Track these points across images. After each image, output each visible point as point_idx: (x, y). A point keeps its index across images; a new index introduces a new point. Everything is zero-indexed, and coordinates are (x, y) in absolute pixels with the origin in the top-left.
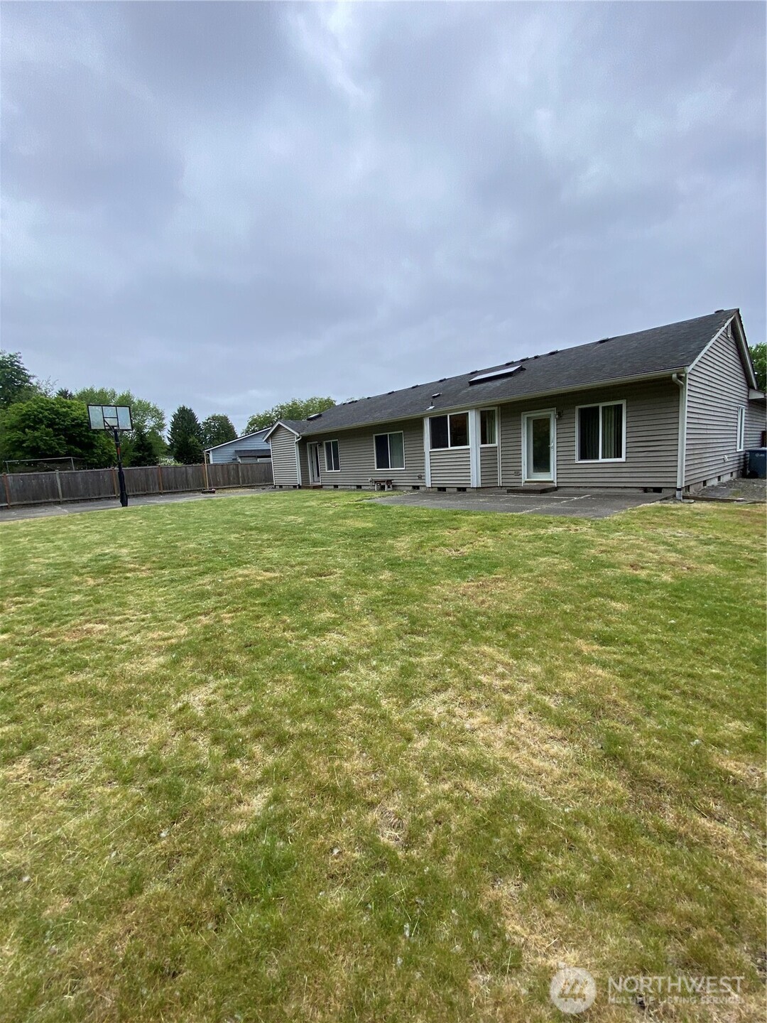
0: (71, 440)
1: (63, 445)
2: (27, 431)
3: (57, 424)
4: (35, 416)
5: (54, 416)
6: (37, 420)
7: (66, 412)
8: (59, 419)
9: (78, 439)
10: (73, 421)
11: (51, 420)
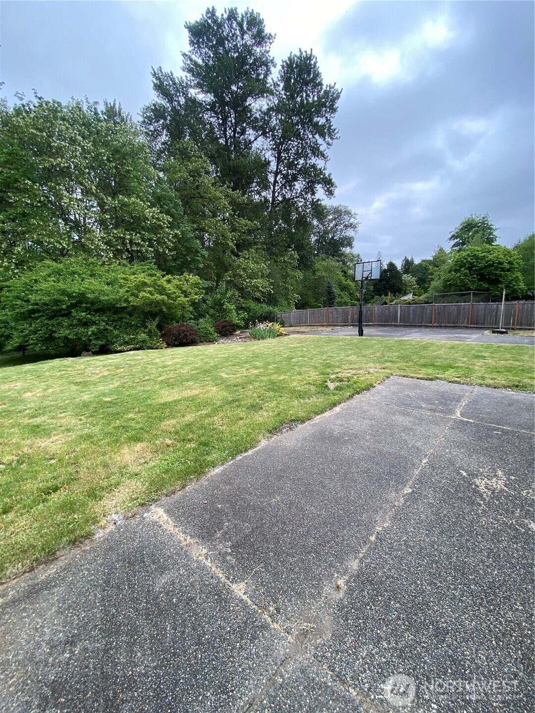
0: (482, 277)
1: (474, 282)
2: (453, 273)
3: (475, 267)
4: (462, 262)
5: (474, 261)
6: (462, 265)
7: (484, 257)
8: (477, 262)
9: (487, 277)
10: (486, 263)
11: (472, 264)
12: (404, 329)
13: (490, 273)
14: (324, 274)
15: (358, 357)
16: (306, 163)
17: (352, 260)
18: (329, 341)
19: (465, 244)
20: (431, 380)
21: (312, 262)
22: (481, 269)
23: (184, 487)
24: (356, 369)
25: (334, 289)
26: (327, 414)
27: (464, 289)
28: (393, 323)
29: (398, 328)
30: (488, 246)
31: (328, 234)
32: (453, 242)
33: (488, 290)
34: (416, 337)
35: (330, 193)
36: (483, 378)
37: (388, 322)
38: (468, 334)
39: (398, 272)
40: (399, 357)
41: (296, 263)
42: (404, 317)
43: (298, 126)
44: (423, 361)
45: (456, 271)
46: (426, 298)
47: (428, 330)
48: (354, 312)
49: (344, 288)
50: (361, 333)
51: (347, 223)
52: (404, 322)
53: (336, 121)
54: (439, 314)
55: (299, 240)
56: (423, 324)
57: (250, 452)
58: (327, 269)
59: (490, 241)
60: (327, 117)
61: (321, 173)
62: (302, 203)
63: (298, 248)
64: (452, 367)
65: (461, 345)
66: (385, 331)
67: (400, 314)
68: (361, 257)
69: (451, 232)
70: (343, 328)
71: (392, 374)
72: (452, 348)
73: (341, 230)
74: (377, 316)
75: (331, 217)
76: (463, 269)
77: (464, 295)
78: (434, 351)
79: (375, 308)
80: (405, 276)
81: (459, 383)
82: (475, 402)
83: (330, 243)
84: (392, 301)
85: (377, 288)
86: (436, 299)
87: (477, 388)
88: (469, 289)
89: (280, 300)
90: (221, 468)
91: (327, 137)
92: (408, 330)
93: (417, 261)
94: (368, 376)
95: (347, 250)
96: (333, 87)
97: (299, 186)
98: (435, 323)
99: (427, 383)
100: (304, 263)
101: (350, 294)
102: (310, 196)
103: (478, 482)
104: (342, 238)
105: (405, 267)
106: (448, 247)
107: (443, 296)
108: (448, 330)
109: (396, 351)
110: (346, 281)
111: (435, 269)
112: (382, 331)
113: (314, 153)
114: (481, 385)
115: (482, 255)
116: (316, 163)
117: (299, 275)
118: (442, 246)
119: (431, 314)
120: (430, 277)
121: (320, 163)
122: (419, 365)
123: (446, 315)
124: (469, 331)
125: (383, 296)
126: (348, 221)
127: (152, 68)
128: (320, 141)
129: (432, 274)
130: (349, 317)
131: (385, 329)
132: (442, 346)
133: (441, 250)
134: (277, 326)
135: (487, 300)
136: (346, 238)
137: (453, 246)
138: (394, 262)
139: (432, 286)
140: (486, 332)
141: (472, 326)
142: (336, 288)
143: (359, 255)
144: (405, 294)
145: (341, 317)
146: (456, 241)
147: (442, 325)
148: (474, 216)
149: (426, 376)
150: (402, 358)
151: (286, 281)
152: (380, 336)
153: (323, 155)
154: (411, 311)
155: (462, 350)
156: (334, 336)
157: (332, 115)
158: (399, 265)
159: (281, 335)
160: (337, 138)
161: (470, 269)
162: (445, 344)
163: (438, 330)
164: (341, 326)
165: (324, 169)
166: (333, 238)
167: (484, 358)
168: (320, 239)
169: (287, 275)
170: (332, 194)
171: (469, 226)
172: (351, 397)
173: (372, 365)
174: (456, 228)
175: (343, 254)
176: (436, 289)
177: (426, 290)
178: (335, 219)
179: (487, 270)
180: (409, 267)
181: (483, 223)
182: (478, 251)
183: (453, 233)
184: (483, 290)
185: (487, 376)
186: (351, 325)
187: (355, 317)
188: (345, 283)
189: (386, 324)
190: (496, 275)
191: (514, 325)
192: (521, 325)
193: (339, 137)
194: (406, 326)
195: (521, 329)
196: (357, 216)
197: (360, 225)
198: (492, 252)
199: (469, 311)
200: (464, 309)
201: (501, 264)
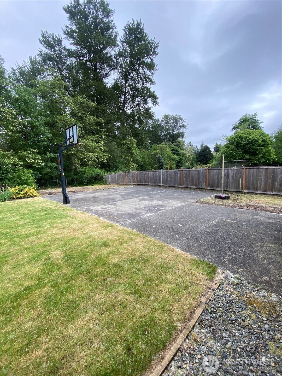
0: (245, 151)
1: (239, 154)
2: (226, 148)
3: (241, 144)
4: (232, 141)
5: (239, 140)
6: (232, 143)
7: (246, 137)
8: (242, 141)
9: (248, 150)
10: (247, 141)
11: (238, 142)
13: (249, 148)
14: (157, 151)
22: (244, 145)
25: (162, 160)
27: (232, 159)
28: (159, 184)
30: (249, 130)
31: (170, 131)
32: (234, 131)
33: (250, 159)
35: (155, 102)
42: (165, 180)
47: (179, 190)
52: (165, 184)
53: (156, 60)
54: (186, 177)
56: (176, 185)
60: (151, 58)
67: (163, 177)
69: (233, 125)
73: (178, 129)
74: (150, 178)
75: (172, 121)
76: (232, 146)
83: (170, 136)
88: (236, 159)
91: (152, 70)
95: (181, 139)
96: (154, 40)
98: (183, 185)
104: (178, 133)
105: (216, 148)
108: (192, 191)
119: (181, 177)
123: (191, 178)
124: (207, 192)
126: (181, 124)
127: (42, 31)
128: (147, 72)
130: (136, 179)
136: (180, 133)
138: (208, 145)
141: (209, 188)
145: (132, 179)
146: (236, 130)
147: (188, 186)
151: (127, 155)
154: (169, 175)
157: (154, 57)
160: (157, 70)
161: (237, 145)
163: (186, 191)
166: (173, 133)
168: (165, 133)
171: (243, 121)
174: (236, 123)
175: (178, 142)
179: (248, 146)
180: (218, 149)
183: (234, 126)
184: (246, 160)
187: (139, 178)
188: (173, 157)
189: (154, 184)
190: (254, 149)
191: (242, 188)
192: (249, 189)
193: (158, 69)
194: (166, 187)
195: (248, 193)
196: (186, 121)
197: (188, 125)
198: (252, 134)
199: (206, 175)
200: (203, 173)
201: (258, 141)
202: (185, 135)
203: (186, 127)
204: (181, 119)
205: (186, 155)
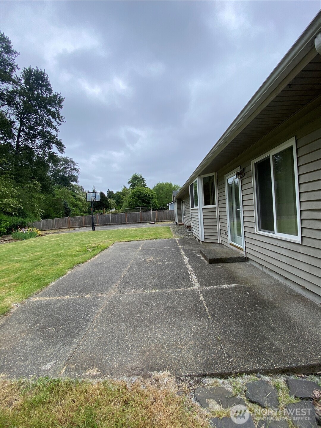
0: (144, 201)
1: (141, 203)
2: (132, 199)
3: (140, 196)
4: (135, 194)
6: (135, 196)
7: (143, 192)
8: (141, 194)
10: (144, 195)
11: (139, 195)
12: (114, 226)
13: (146, 199)
14: (61, 196)
15: (97, 238)
16: (43, 130)
17: (78, 190)
18: (77, 235)
19: (135, 186)
20: (130, 241)
21: (51, 189)
22: (142, 197)
23: (41, 291)
24: (98, 243)
25: (69, 206)
26: (93, 259)
27: (137, 206)
28: (108, 224)
29: (111, 226)
30: (143, 188)
31: (60, 172)
32: (130, 185)
33: (146, 206)
34: (120, 228)
36: (147, 238)
37: (105, 223)
38: (141, 225)
39: (105, 197)
40: (116, 236)
41: (40, 189)
42: (113, 220)
43: (37, 107)
44: (125, 236)
45: (133, 198)
46: (122, 211)
47: (125, 225)
48: (86, 219)
49: (75, 206)
50: (94, 229)
51: (72, 168)
52: (114, 223)
53: (62, 112)
54: (128, 217)
55: (41, 175)
56: (122, 223)
57: (65, 276)
58: (62, 194)
59: (144, 185)
60: (56, 109)
61: (54, 138)
62: (42, 153)
63: (41, 179)
64: (136, 236)
65: (139, 229)
66: (105, 228)
67: (111, 218)
68: (84, 188)
69: (128, 180)
70: (81, 228)
71: (115, 242)
72: (136, 230)
73: (69, 172)
74: (99, 220)
75: (61, 163)
76: (136, 197)
77: (137, 209)
78: (129, 232)
79: (97, 216)
80: (109, 199)
81: (140, 240)
82: (145, 244)
83: (62, 178)
84: (105, 213)
85: (95, 206)
86: (126, 211)
87: (145, 241)
88: (139, 206)
89: (28, 214)
90: (55, 283)
91: (57, 119)
92: (116, 226)
93: (115, 192)
94: (105, 244)
95: (74, 183)
96: (59, 95)
97: (39, 141)
98: (127, 222)
99: (129, 242)
100: (46, 189)
101: (80, 209)
102: (47, 149)
103: (147, 260)
104: (70, 176)
105: (109, 195)
106: (128, 186)
107: (129, 210)
108: (133, 225)
109: (114, 234)
110: (76, 201)
111: (124, 196)
112: (103, 227)
113: (48, 125)
114: (146, 240)
115: (142, 191)
116: (51, 131)
117: (43, 197)
118: (125, 186)
119: (125, 217)
120: (122, 200)
121: (54, 132)
122: (125, 238)
123: (132, 218)
124: (141, 224)
125: (100, 210)
126: (73, 167)
128: (53, 120)
129: (122, 199)
130: (83, 222)
131: (104, 226)
132: (132, 230)
133: (125, 187)
134: (35, 230)
135: (146, 211)
136: (73, 176)
137: (130, 186)
138: (103, 192)
139: (123, 205)
140: (148, 224)
141: (142, 222)
142: (70, 206)
143: (82, 187)
144: (111, 209)
145: (78, 222)
146: (131, 184)
148: (136, 174)
149: (128, 240)
150: (117, 236)
151: (31, 201)
152: (104, 230)
153: (55, 128)
154: (116, 217)
155: (140, 230)
156: (78, 232)
157: (60, 109)
158: (106, 194)
159: (39, 236)
161: (138, 197)
162: (133, 229)
163: (129, 225)
164: (78, 227)
165: (56, 136)
166: (63, 175)
167: (147, 232)
168: (54, 175)
169: (33, 197)
170: (63, 151)
171: (135, 178)
172: (101, 252)
173: (105, 240)
174: (130, 178)
175: (72, 185)
176: (125, 206)
177: (121, 207)
178: (64, 164)
180: (111, 195)
181: (140, 177)
182: (140, 189)
184: (145, 207)
185: (148, 237)
186: (85, 227)
187: (87, 221)
188: (76, 202)
189: (105, 224)
190: (148, 200)
191: (156, 220)
192: (159, 220)
193: (65, 122)
194: (115, 224)
195: (159, 222)
196: (78, 165)
197: (81, 170)
198: (145, 190)
199: (140, 215)
200: (138, 215)
201: (149, 196)
202: (78, 180)
203: (79, 171)
204: (73, 162)
205: (83, 200)
